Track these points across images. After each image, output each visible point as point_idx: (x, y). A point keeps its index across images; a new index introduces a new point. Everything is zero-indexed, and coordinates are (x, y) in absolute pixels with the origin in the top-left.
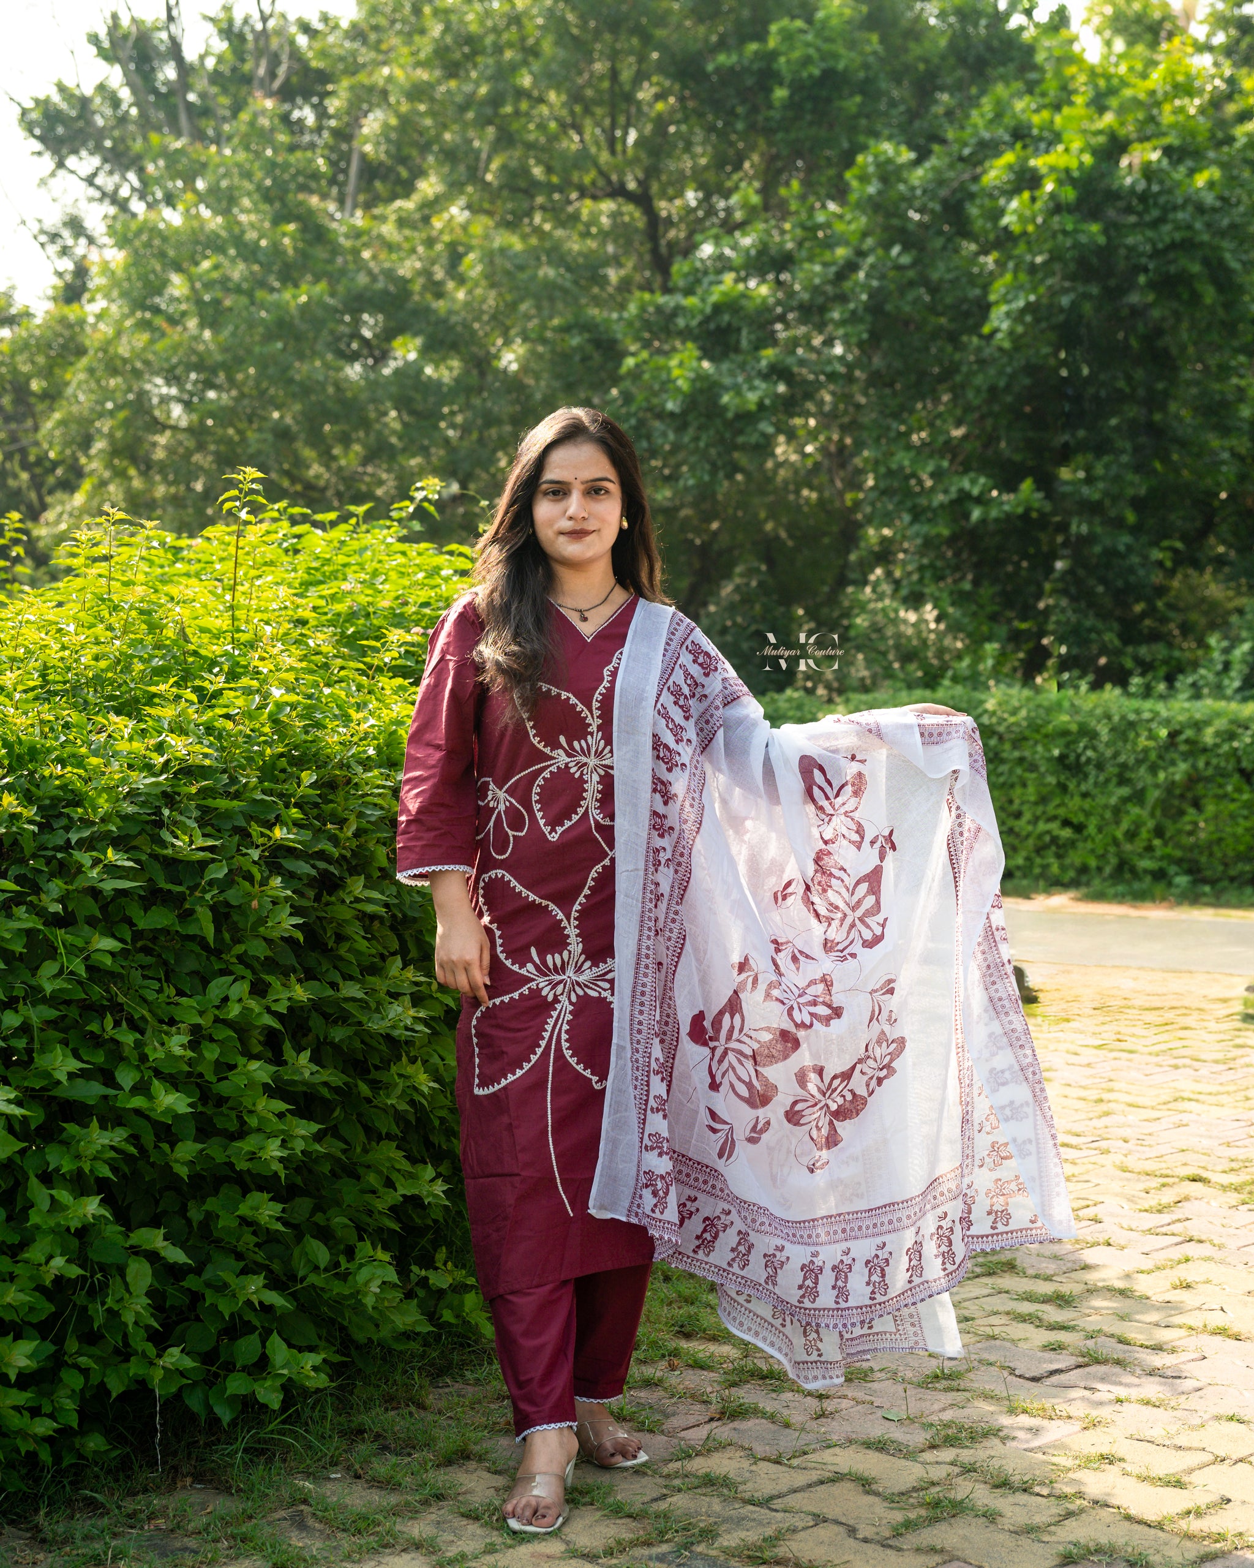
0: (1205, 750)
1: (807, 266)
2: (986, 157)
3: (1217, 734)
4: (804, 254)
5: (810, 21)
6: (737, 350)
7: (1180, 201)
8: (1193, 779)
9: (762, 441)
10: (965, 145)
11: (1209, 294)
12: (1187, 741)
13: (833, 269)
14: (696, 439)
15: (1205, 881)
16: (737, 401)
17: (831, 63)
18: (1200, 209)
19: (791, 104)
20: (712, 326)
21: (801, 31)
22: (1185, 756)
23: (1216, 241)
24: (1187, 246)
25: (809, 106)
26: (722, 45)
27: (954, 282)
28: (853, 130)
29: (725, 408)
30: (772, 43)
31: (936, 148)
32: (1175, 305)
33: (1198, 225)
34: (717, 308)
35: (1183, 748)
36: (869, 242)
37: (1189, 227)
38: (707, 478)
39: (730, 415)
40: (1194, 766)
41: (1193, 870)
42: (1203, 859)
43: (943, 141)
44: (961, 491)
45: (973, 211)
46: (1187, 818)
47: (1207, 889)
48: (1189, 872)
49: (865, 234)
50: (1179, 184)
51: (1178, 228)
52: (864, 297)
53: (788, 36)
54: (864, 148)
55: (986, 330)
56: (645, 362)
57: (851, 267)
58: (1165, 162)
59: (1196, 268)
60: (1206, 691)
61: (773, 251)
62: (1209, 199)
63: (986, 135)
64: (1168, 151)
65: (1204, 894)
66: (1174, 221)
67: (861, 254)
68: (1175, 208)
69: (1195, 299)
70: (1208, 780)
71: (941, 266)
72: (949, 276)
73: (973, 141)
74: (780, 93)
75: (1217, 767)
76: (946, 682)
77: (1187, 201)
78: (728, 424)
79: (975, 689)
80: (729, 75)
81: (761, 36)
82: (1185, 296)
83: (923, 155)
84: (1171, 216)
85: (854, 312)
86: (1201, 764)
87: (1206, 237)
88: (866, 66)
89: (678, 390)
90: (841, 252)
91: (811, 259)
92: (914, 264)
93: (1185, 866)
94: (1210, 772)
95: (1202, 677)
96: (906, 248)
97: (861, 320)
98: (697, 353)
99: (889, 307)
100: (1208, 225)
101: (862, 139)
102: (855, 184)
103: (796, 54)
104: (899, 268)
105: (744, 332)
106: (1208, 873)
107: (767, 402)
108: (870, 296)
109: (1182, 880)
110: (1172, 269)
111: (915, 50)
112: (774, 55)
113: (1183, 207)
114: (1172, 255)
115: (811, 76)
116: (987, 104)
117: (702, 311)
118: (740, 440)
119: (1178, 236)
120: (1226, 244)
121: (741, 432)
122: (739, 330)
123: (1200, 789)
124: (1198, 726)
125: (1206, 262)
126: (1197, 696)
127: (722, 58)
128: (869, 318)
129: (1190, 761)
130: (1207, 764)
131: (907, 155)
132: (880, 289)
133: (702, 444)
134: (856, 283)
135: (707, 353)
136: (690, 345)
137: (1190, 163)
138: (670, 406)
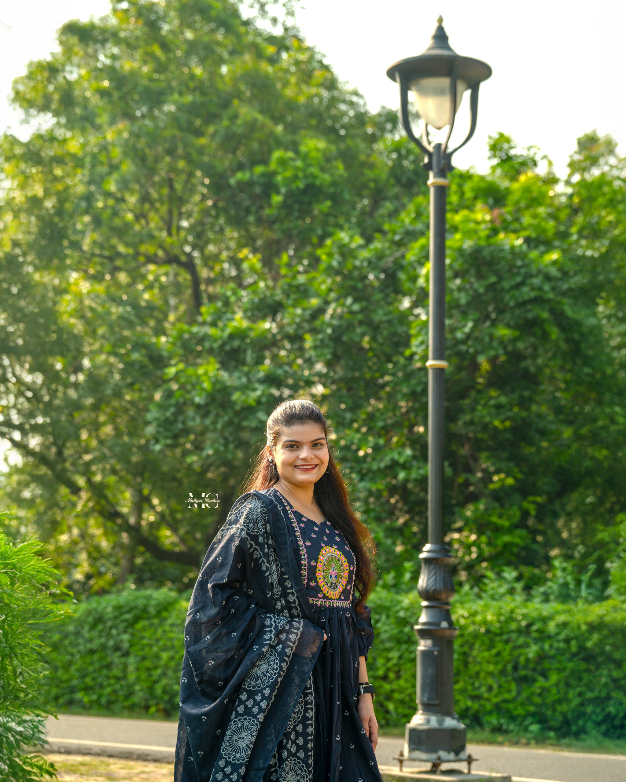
0: (549, 637)
1: (291, 310)
2: (410, 241)
3: (558, 626)
4: (290, 302)
5: (297, 152)
6: (244, 363)
7: (534, 272)
8: (541, 657)
9: (259, 425)
10: (395, 233)
11: (555, 333)
12: (538, 631)
13: (308, 313)
14: (215, 423)
15: (550, 729)
16: (243, 398)
17: (311, 180)
18: (548, 278)
19: (284, 205)
20: (228, 348)
21: (293, 160)
22: (536, 641)
23: (559, 298)
24: (538, 301)
25: (296, 207)
26: (241, 167)
27: (389, 322)
28: (325, 224)
29: (235, 403)
30: (273, 166)
31: (378, 235)
32: (532, 340)
33: (547, 287)
34: (231, 337)
35: (535, 635)
36: (333, 295)
37: (540, 289)
38: (222, 448)
39: (238, 407)
40: (542, 648)
41: (542, 720)
42: (549, 713)
43: (383, 233)
44: (392, 460)
45: (402, 276)
46: (538, 684)
47: (552, 734)
48: (540, 722)
49: (330, 290)
50: (533, 261)
51: (533, 289)
52: (329, 331)
53: (283, 162)
54: (330, 235)
55: (407, 353)
56: (182, 371)
57: (321, 311)
58: (525, 248)
59: (545, 315)
60: (552, 597)
61: (270, 301)
62: (554, 272)
63: (410, 228)
64: (528, 240)
65: (549, 738)
66: (531, 285)
67: (327, 303)
68: (531, 276)
69: (545, 336)
70: (552, 657)
71: (381, 312)
72: (384, 318)
73: (400, 230)
74: (277, 199)
75: (558, 649)
76: (378, 589)
77: (539, 272)
78: (237, 413)
79: (397, 593)
80: (243, 186)
81: (265, 162)
82: (539, 333)
83: (369, 240)
84: (529, 281)
85: (322, 341)
86: (547, 646)
87: (551, 296)
88: (334, 184)
89: (203, 389)
90: (315, 302)
91: (294, 306)
92: (362, 311)
93: (537, 717)
94: (553, 652)
95: (550, 587)
96: (356, 300)
97: (327, 346)
98: (217, 366)
99: (345, 338)
100: (553, 289)
101: (330, 229)
102: (324, 257)
103: (289, 173)
104: (352, 313)
105: (249, 352)
106: (553, 723)
107: (264, 400)
108: (334, 331)
109: (535, 728)
110: (530, 315)
111: (369, 174)
112: (274, 174)
113: (536, 276)
114: (529, 307)
115: (298, 188)
116: (411, 207)
117: (221, 338)
118: (245, 423)
119: (533, 294)
120: (565, 300)
121: (246, 419)
122: (245, 351)
123: (546, 664)
124: (545, 620)
125: (552, 311)
126: (546, 600)
127: (239, 175)
128: (331, 344)
129: (540, 645)
130: (551, 646)
131: (359, 241)
132: (339, 327)
133: (219, 426)
134: (323, 323)
135: (224, 365)
136: (212, 360)
137: (542, 248)
138: (197, 400)
